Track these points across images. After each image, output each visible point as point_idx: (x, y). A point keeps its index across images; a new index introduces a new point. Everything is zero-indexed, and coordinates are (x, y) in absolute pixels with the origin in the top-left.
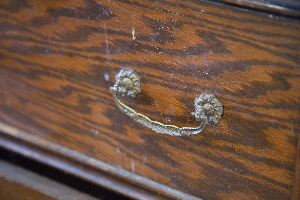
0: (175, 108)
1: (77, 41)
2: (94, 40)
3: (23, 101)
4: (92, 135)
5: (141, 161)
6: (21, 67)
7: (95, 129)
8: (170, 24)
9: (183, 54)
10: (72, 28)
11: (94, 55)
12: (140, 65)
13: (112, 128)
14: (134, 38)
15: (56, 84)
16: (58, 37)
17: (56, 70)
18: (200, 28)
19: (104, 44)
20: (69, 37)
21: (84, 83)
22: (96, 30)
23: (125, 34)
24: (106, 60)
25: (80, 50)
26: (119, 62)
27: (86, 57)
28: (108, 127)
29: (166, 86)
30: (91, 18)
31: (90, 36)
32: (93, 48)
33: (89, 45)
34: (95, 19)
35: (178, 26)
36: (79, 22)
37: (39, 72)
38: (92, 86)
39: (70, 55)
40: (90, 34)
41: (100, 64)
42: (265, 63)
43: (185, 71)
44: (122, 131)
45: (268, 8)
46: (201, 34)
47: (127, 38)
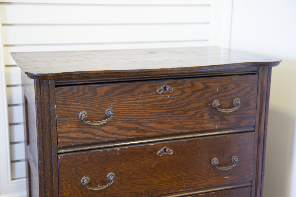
0: (228, 105)
1: (200, 97)
2: (206, 95)
3: (181, 122)
4: (204, 123)
5: (219, 124)
6: (181, 112)
7: (205, 121)
8: (227, 84)
9: (230, 91)
10: (199, 94)
11: (205, 100)
12: (219, 97)
13: (210, 119)
14: (217, 91)
15: (192, 113)
16: (195, 98)
17: (193, 109)
18: (234, 83)
19: (209, 96)
20: (198, 97)
22: (206, 93)
23: (215, 91)
24: (209, 100)
25: (201, 100)
26: (213, 99)
27: (203, 101)
28: (209, 119)
29: (226, 100)
30: (205, 90)
33: (204, 97)
35: (229, 84)
36: (201, 92)
37: (188, 111)
38: (204, 109)
39: (198, 102)
41: (207, 102)
42: (249, 86)
43: (230, 95)
44: (213, 118)
47: (215, 92)
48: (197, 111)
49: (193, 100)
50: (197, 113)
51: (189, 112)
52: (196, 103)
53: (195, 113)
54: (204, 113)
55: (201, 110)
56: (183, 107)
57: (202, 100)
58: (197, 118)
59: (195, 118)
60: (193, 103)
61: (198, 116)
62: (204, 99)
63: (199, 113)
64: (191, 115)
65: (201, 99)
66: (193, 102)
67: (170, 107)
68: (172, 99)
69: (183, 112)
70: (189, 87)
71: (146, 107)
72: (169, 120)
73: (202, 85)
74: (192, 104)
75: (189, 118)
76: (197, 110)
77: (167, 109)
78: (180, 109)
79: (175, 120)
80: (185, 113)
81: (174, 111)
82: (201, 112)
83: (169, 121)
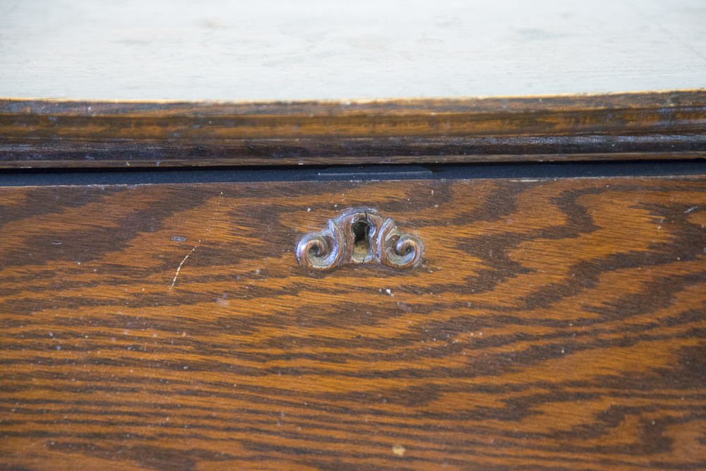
48: (613, 402)
49: (580, 322)
50: (613, 417)
51: (548, 408)
52: (604, 344)
53: (602, 416)
54: (670, 421)
55: (647, 401)
56: (507, 369)
57: (656, 332)
59: (599, 449)
60: (582, 348)
61: (626, 434)
62: (671, 322)
63: (631, 420)
64: (563, 425)
65: (646, 319)
66: (582, 340)
67: (402, 365)
68: (418, 309)
69: (501, 405)
70: (550, 233)
71: (222, 353)
72: (399, 451)
73: (655, 222)
74: (579, 355)
75: (550, 449)
76: (614, 395)
77: (384, 375)
78: (479, 381)
79: (442, 456)
80: (519, 409)
81: (432, 393)
82: (651, 416)
83: (397, 458)
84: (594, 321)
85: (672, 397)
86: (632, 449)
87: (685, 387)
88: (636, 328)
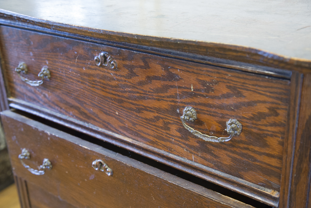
0: (216, 127)
1: (162, 93)
2: (171, 92)
3: (134, 124)
4: (171, 142)
5: (197, 155)
6: (133, 106)
7: (173, 139)
8: (212, 82)
9: (219, 98)
10: (159, 86)
11: (171, 99)
12: (196, 104)
13: (182, 138)
14: (192, 90)
15: (151, 115)
16: (152, 91)
17: (151, 108)
18: (228, 84)
19: (176, 94)
20: (158, 90)
21: (166, 114)
22: (172, 87)
23: (187, 88)
24: (178, 102)
25: (164, 97)
26: (185, 103)
27: (167, 101)
28: (179, 137)
29: (211, 115)
30: (169, 81)
31: (169, 90)
32: (170, 96)
33: (168, 94)
34: (171, 81)
35: (216, 83)
36: (163, 83)
37: (142, 109)
38: (170, 116)
39: (158, 100)
40: (169, 89)
41: (175, 104)
42: (264, 102)
43: (220, 107)
44: (187, 139)
45: (265, 73)
46: (229, 87)
47: (189, 90)
48: (156, 115)
49: (149, 92)
50: (158, 118)
51: (145, 112)
52: (155, 99)
53: (155, 117)
54: (169, 123)
55: (164, 117)
56: (135, 100)
57: (165, 99)
58: (158, 127)
59: (155, 125)
60: (150, 99)
61: (160, 123)
62: (168, 97)
63: (161, 120)
64: (148, 117)
65: (162, 95)
66: (150, 97)
67: (116, 93)
68: (118, 80)
69: (135, 108)
70: (141, 67)
71: (85, 81)
72: (117, 113)
73: (162, 69)
74: (149, 100)
75: (145, 122)
76: (157, 113)
77: (113, 94)
78: (130, 101)
79: (125, 117)
80: (139, 110)
81: (122, 101)
82: (165, 120)
83: (116, 114)
84: (152, 92)
85: (169, 117)
86: (162, 128)
87: (172, 115)
88: (161, 96)
